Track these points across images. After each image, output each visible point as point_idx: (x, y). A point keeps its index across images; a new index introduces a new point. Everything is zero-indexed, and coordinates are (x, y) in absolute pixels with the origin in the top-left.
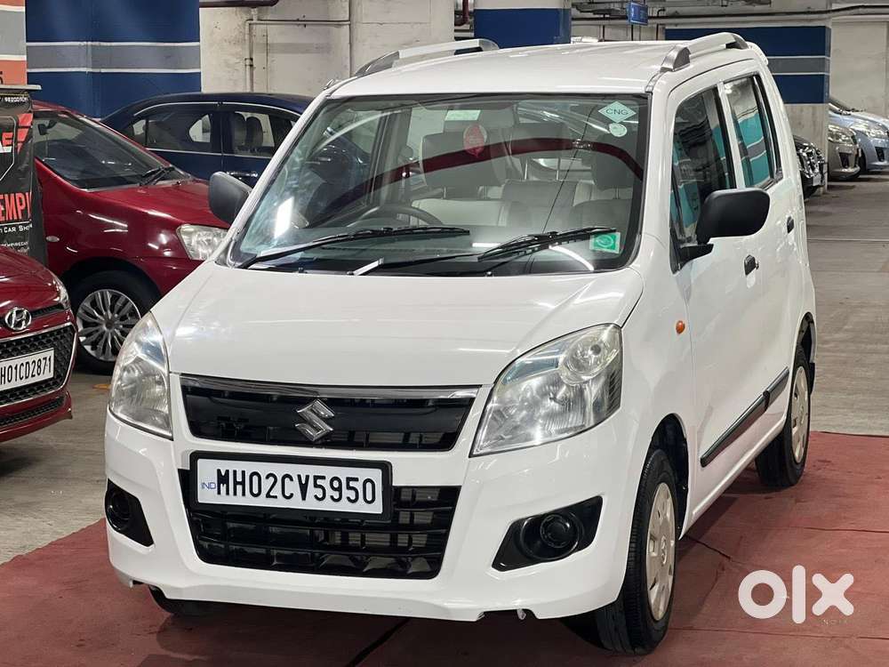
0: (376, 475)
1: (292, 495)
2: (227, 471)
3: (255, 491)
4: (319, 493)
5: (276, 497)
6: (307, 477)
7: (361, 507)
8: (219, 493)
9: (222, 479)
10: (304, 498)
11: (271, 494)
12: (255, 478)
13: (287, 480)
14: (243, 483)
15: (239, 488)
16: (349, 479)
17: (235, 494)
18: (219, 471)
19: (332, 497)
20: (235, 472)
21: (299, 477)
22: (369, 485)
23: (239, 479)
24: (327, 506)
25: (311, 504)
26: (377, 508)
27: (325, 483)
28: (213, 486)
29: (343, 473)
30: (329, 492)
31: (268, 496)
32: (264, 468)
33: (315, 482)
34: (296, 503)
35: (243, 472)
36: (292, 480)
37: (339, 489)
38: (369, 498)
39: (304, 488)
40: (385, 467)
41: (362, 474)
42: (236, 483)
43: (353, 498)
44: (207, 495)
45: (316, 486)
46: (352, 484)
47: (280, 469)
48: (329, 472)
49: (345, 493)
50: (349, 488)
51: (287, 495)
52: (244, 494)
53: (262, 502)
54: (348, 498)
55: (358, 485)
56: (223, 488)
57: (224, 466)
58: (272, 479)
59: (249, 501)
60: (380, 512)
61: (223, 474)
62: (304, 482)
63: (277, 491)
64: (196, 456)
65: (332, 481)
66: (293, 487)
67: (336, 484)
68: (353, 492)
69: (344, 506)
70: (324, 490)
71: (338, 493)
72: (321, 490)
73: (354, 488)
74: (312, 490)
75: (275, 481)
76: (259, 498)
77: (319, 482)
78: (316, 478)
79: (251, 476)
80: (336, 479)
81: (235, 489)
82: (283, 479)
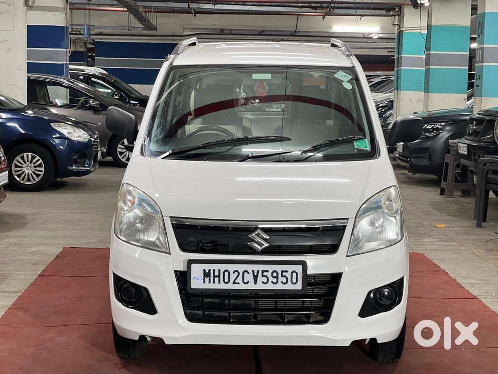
0: (299, 268)
1: (248, 282)
2: (210, 270)
3: (226, 280)
4: (265, 280)
5: (239, 283)
6: (258, 271)
7: (289, 287)
8: (204, 282)
9: (207, 274)
10: (256, 283)
11: (236, 282)
12: (227, 273)
13: (246, 273)
14: (219, 276)
15: (217, 279)
16: (282, 272)
17: (214, 282)
18: (204, 270)
19: (272, 282)
20: (214, 270)
21: (253, 271)
22: (294, 274)
23: (217, 274)
24: (270, 286)
25: (260, 286)
26: (299, 286)
27: (269, 275)
28: (200, 279)
29: (279, 268)
30: (271, 279)
31: (234, 283)
32: (231, 268)
33: (263, 274)
34: (251, 286)
35: (219, 270)
37: (277, 277)
39: (255, 278)
40: (304, 264)
41: (291, 268)
42: (215, 277)
43: (285, 282)
44: (197, 283)
45: (263, 276)
46: (284, 274)
47: (241, 268)
48: (271, 268)
49: (280, 279)
50: (282, 276)
51: (245, 281)
52: (219, 282)
53: (230, 286)
54: (282, 282)
55: (288, 275)
56: (207, 280)
57: (207, 267)
58: (236, 274)
59: (223, 286)
60: (300, 288)
61: (207, 272)
62: (256, 274)
63: (240, 280)
64: (190, 262)
65: (273, 273)
66: (249, 277)
67: (275, 274)
68: (285, 279)
69: (279, 287)
70: (268, 278)
71: (276, 279)
72: (266, 278)
73: (285, 276)
74: (260, 279)
75: (239, 275)
76: (228, 284)
77: (265, 274)
78: (263, 271)
79: (224, 272)
80: (275, 271)
81: (214, 280)
82: (243, 273)
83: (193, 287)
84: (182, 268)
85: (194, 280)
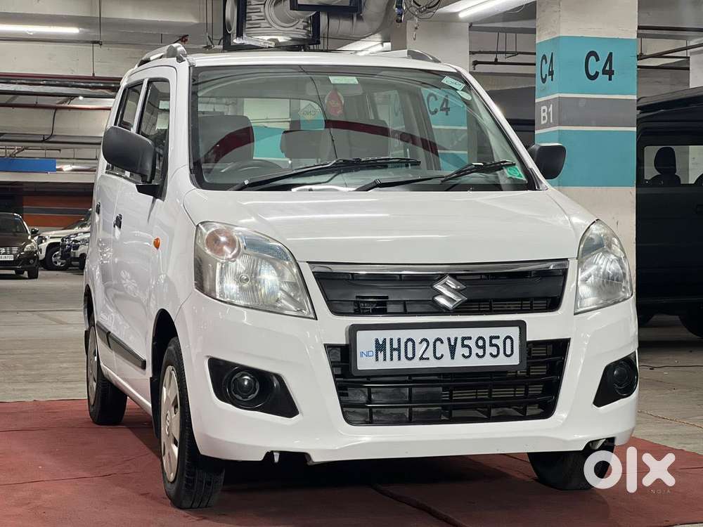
0: (514, 332)
1: (442, 356)
2: (385, 341)
3: (410, 355)
4: (466, 352)
5: (428, 359)
6: (456, 339)
7: (502, 361)
8: (377, 359)
9: (380, 347)
10: (453, 358)
11: (424, 356)
12: (410, 344)
13: (438, 343)
14: (399, 350)
15: (395, 354)
16: (491, 338)
17: (392, 359)
18: (377, 341)
19: (477, 355)
20: (391, 340)
21: (449, 339)
22: (508, 341)
23: (395, 346)
24: (474, 362)
25: (459, 362)
26: (515, 360)
27: (471, 343)
28: (371, 354)
29: (486, 333)
30: (475, 350)
31: (421, 358)
32: (417, 335)
33: (463, 342)
34: (447, 363)
35: (399, 340)
36: (442, 342)
37: (483, 347)
38: (508, 352)
39: (452, 350)
40: (522, 325)
41: (503, 332)
42: (392, 350)
43: (495, 353)
44: (366, 362)
45: (463, 346)
46: (494, 341)
47: (432, 334)
48: (474, 333)
49: (489, 350)
50: (491, 345)
51: (438, 355)
52: (399, 359)
53: (416, 364)
54: (491, 354)
55: (499, 342)
56: (381, 355)
57: (381, 335)
58: (425, 344)
59: (404, 364)
60: (517, 363)
61: (381, 343)
62: (453, 344)
63: (429, 354)
64: (353, 330)
65: (477, 340)
66: (443, 349)
67: (481, 343)
68: (495, 348)
69: (488, 361)
70: (470, 348)
71: (482, 350)
72: (468, 349)
73: (496, 346)
74: (460, 350)
75: (428, 345)
76: (413, 361)
77: (466, 342)
78: (464, 339)
79: (406, 343)
80: (481, 338)
81: (392, 355)
82: (435, 342)
83: (360, 368)
84: (342, 340)
85: (361, 356)
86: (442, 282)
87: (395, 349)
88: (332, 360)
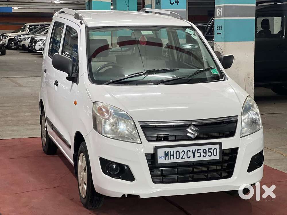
0: (217, 147)
1: (190, 157)
2: (168, 152)
3: (178, 157)
4: (199, 155)
5: (185, 158)
6: (195, 150)
7: (213, 158)
8: (165, 159)
9: (166, 154)
10: (194, 157)
12: (178, 153)
13: (188, 152)
15: (172, 157)
17: (171, 159)
18: (165, 152)
19: (203, 156)
20: (171, 152)
21: (193, 150)
22: (215, 150)
23: (172, 154)
24: (202, 159)
25: (196, 159)
26: (218, 157)
27: (201, 151)
28: (163, 157)
29: (207, 147)
30: (202, 154)
31: (182, 158)
32: (180, 149)
33: (198, 151)
34: (192, 159)
35: (174, 151)
36: (190, 152)
37: (206, 153)
38: (215, 154)
39: (194, 154)
40: (220, 144)
41: (213, 147)
42: (171, 155)
43: (210, 155)
44: (161, 160)
45: (198, 153)
46: (210, 150)
47: (186, 149)
48: (202, 147)
49: (208, 154)
50: (209, 152)
51: (188, 157)
52: (174, 159)
53: (180, 160)
54: (209, 155)
55: (212, 151)
56: (167, 157)
57: (167, 150)
58: (183, 153)
59: (176, 161)
60: (218, 158)
62: (194, 152)
63: (185, 156)
64: (156, 148)
65: (203, 150)
66: (190, 154)
67: (205, 151)
68: (210, 153)
69: (207, 158)
70: (200, 153)
74: (197, 154)
75: (184, 153)
76: (179, 159)
77: (199, 151)
78: (198, 150)
79: (176, 152)
80: (205, 149)
81: (171, 157)
82: (187, 152)
83: (159, 163)
84: (152, 152)
85: (159, 158)
86: (190, 128)
87: (172, 155)
88: (148, 159)
